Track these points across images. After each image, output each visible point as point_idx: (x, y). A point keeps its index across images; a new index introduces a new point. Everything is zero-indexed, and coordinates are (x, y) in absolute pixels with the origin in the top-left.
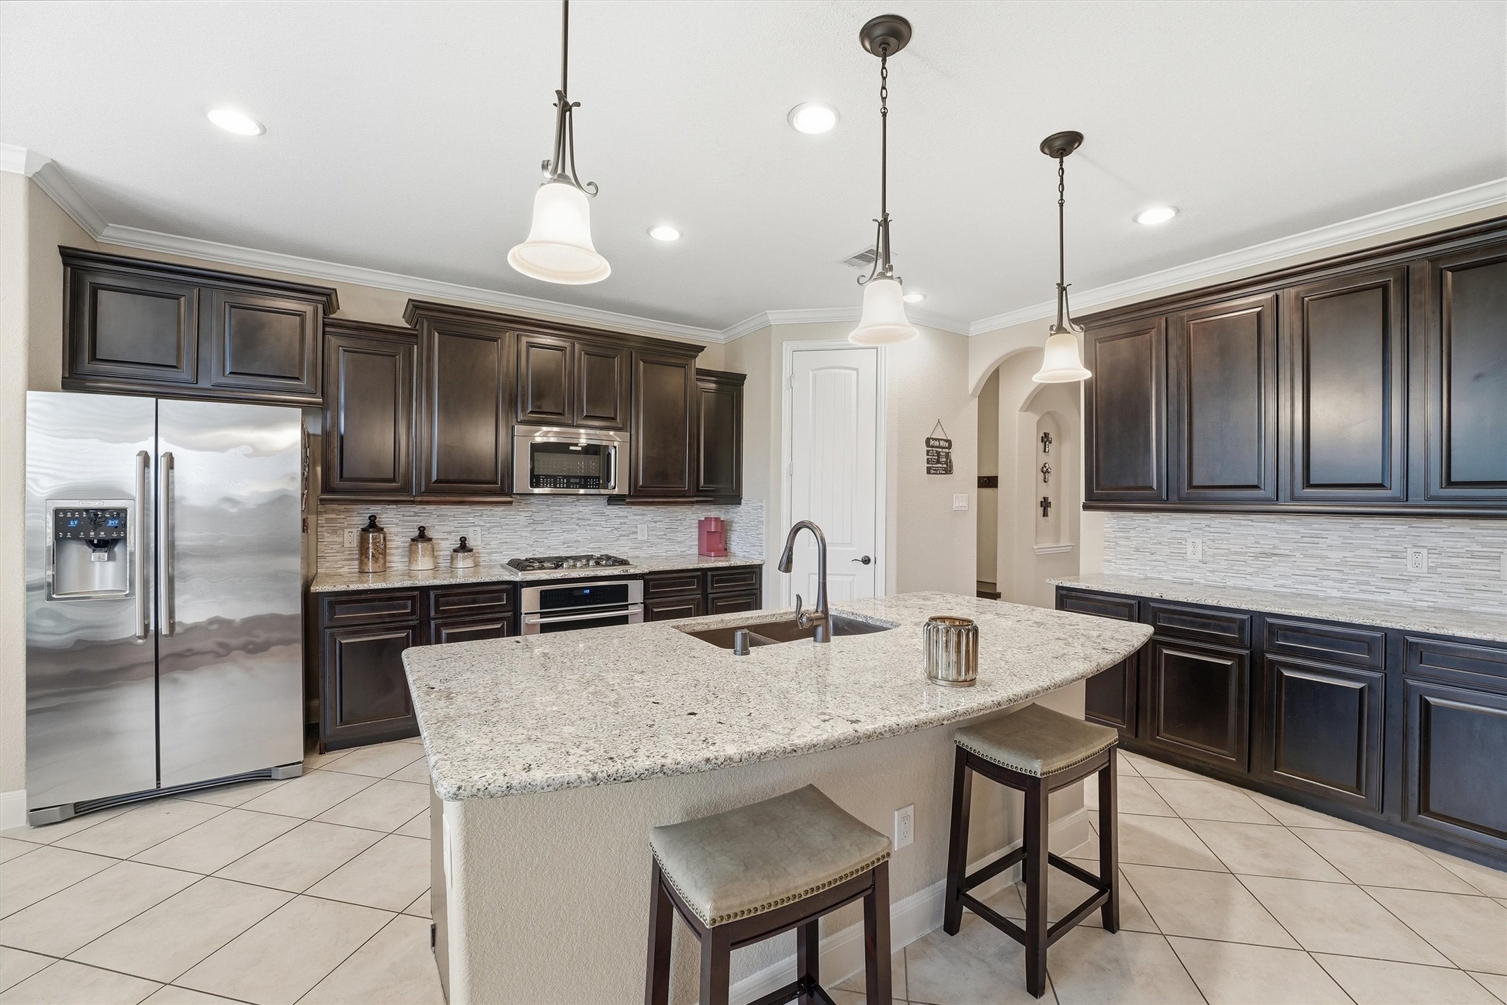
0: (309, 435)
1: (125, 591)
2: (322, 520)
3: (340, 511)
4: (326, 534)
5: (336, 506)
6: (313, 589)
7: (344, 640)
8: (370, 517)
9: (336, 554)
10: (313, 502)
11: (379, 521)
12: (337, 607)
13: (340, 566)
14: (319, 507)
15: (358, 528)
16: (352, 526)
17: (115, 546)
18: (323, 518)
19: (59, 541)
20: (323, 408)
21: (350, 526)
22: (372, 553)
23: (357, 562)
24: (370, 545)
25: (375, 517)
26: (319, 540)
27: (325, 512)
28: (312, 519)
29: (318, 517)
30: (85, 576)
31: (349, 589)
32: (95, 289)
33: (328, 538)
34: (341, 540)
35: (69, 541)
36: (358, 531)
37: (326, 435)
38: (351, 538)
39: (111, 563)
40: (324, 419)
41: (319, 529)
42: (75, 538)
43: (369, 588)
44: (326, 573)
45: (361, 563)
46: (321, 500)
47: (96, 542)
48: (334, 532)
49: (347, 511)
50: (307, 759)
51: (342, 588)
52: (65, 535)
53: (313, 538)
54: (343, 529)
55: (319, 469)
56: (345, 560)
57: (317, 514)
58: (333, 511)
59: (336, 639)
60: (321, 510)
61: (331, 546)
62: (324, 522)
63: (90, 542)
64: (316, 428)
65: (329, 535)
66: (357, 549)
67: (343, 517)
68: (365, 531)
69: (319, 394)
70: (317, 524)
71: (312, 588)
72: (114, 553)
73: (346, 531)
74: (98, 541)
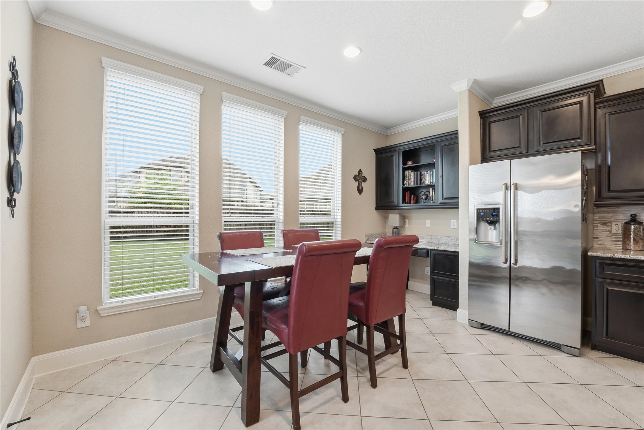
0: (587, 170)
1: (499, 243)
2: (596, 217)
3: (608, 212)
4: (599, 225)
5: (606, 209)
6: (590, 254)
7: (610, 287)
8: (631, 215)
9: (606, 237)
10: (590, 206)
11: (639, 218)
12: (606, 267)
13: (609, 244)
14: (594, 209)
15: (622, 222)
16: (618, 221)
17: (496, 224)
18: (597, 216)
19: (478, 221)
20: (595, 152)
21: (616, 221)
22: (633, 238)
23: (621, 243)
24: (632, 233)
25: (635, 215)
26: (594, 228)
27: (599, 212)
28: (590, 216)
29: (593, 215)
30: (486, 236)
31: (614, 257)
32: (490, 123)
33: (600, 227)
34: (609, 229)
35: (481, 221)
36: (622, 224)
37: (598, 168)
38: (617, 228)
39: (495, 231)
40: (597, 158)
41: (595, 222)
42: (483, 220)
43: (630, 258)
44: (599, 247)
45: (624, 243)
46: (595, 205)
47: (489, 222)
48: (605, 224)
49: (613, 211)
50: (583, 349)
51: (610, 255)
52: (480, 219)
53: (590, 227)
54: (611, 222)
55: (594, 188)
56: (613, 241)
57: (593, 214)
58: (604, 212)
59: (604, 286)
60: (596, 211)
61: (603, 232)
62: (597, 218)
63: (487, 222)
64: (591, 165)
65: (601, 225)
66: (621, 235)
67: (611, 215)
68: (627, 225)
69: (593, 143)
70: (593, 219)
71: (588, 253)
72: (496, 226)
73: (613, 224)
74: (491, 221)
